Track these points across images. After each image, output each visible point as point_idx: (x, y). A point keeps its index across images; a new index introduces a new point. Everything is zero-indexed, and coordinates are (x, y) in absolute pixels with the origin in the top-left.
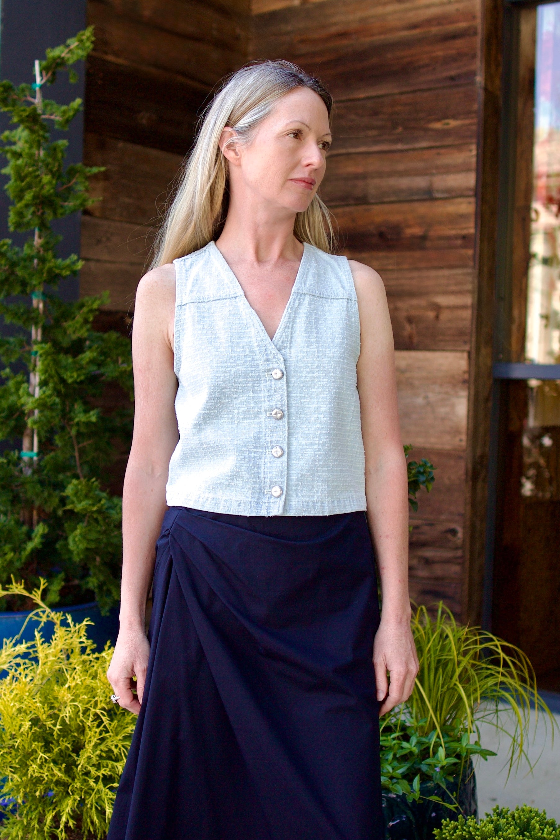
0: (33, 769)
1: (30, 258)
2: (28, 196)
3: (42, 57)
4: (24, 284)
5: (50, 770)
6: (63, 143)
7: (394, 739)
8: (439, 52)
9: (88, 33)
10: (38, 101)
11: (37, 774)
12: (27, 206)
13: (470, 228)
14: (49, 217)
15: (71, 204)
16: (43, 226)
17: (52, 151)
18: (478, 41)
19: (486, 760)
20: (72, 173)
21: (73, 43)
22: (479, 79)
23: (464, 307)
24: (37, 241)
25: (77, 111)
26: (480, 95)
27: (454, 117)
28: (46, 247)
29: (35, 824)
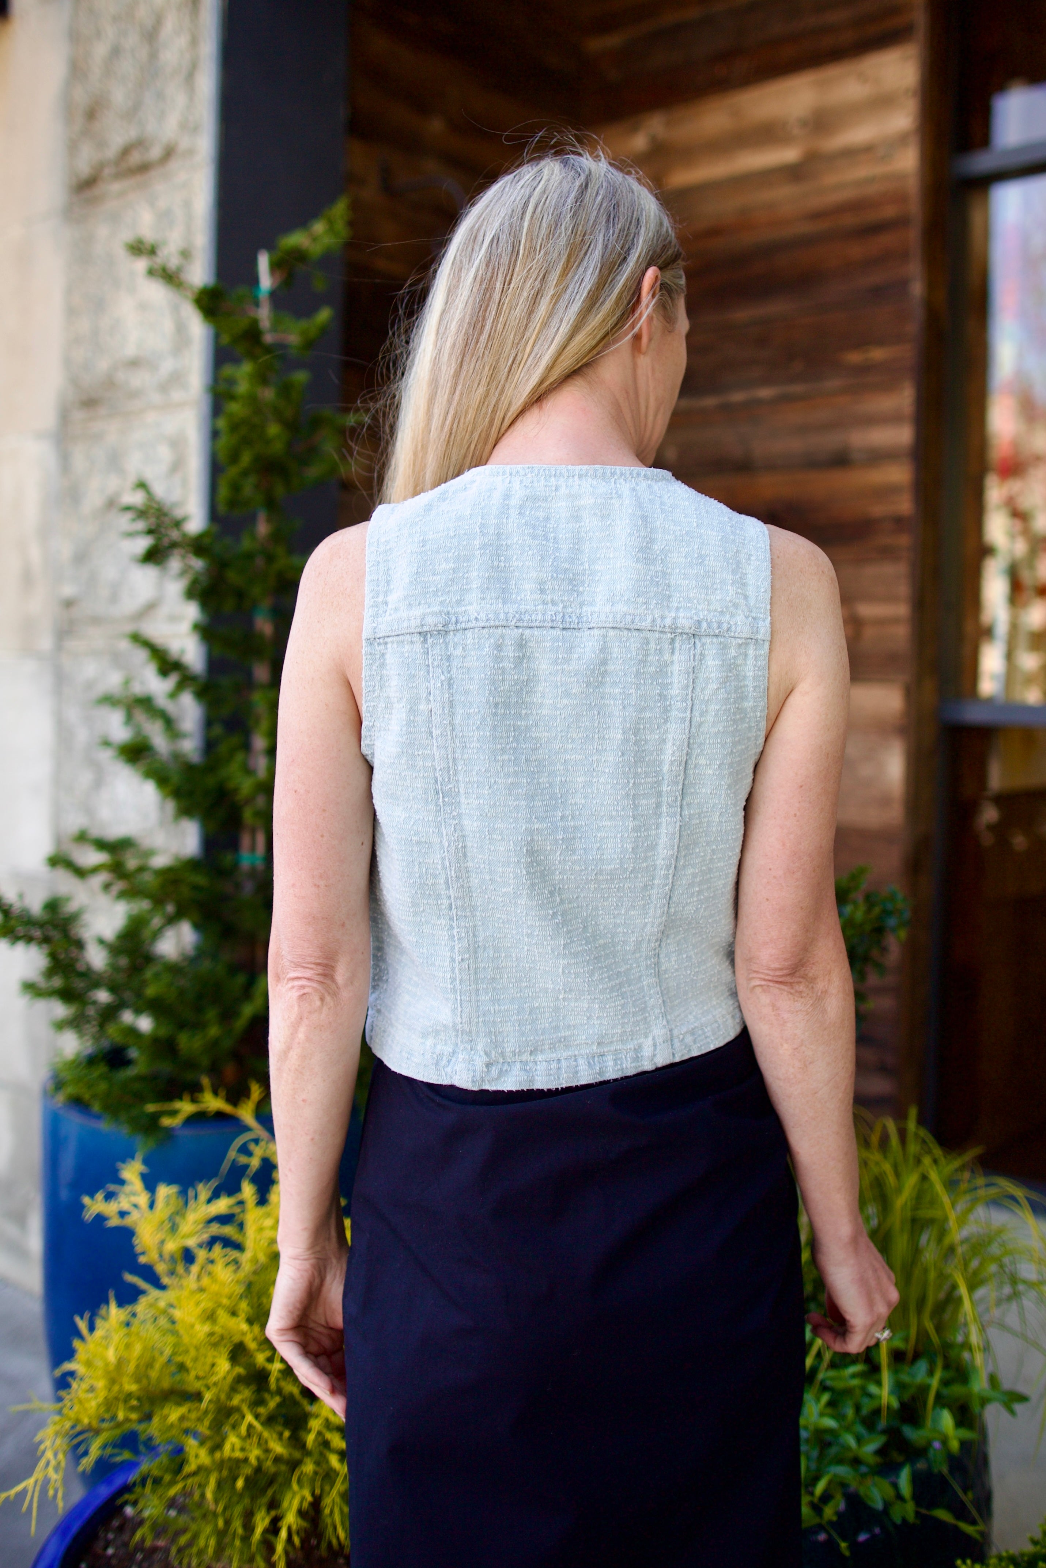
0: (232, 1444)
1: (249, 556)
2: (246, 459)
3: (270, 247)
4: (240, 595)
5: (262, 1443)
6: (301, 377)
7: (854, 1376)
8: (856, 251)
9: (340, 209)
10: (264, 315)
11: (238, 1454)
12: (245, 473)
13: (905, 505)
14: (280, 490)
15: (314, 472)
16: (271, 504)
17: (285, 390)
18: (914, 236)
19: (1012, 1412)
20: (316, 423)
21: (319, 227)
22: (917, 289)
23: (894, 621)
24: (263, 528)
25: (324, 331)
26: (917, 313)
27: (880, 342)
28: (276, 537)
29: (237, 1526)
